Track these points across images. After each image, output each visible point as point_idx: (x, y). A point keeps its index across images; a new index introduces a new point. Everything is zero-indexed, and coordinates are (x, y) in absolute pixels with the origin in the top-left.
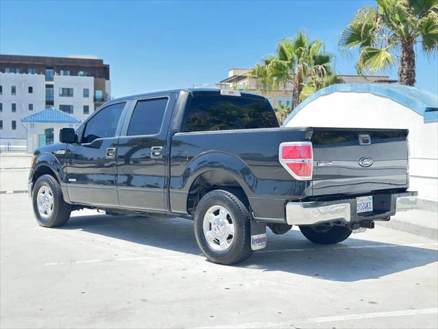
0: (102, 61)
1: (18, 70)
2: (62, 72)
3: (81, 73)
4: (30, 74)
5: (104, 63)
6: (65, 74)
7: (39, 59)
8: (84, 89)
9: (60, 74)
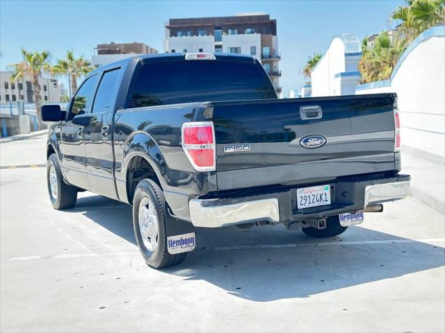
0: (268, 16)
1: (189, 33)
2: (230, 31)
3: (249, 30)
4: (200, 36)
5: (271, 18)
6: (233, 34)
7: (208, 20)
8: (251, 47)
9: (228, 34)
